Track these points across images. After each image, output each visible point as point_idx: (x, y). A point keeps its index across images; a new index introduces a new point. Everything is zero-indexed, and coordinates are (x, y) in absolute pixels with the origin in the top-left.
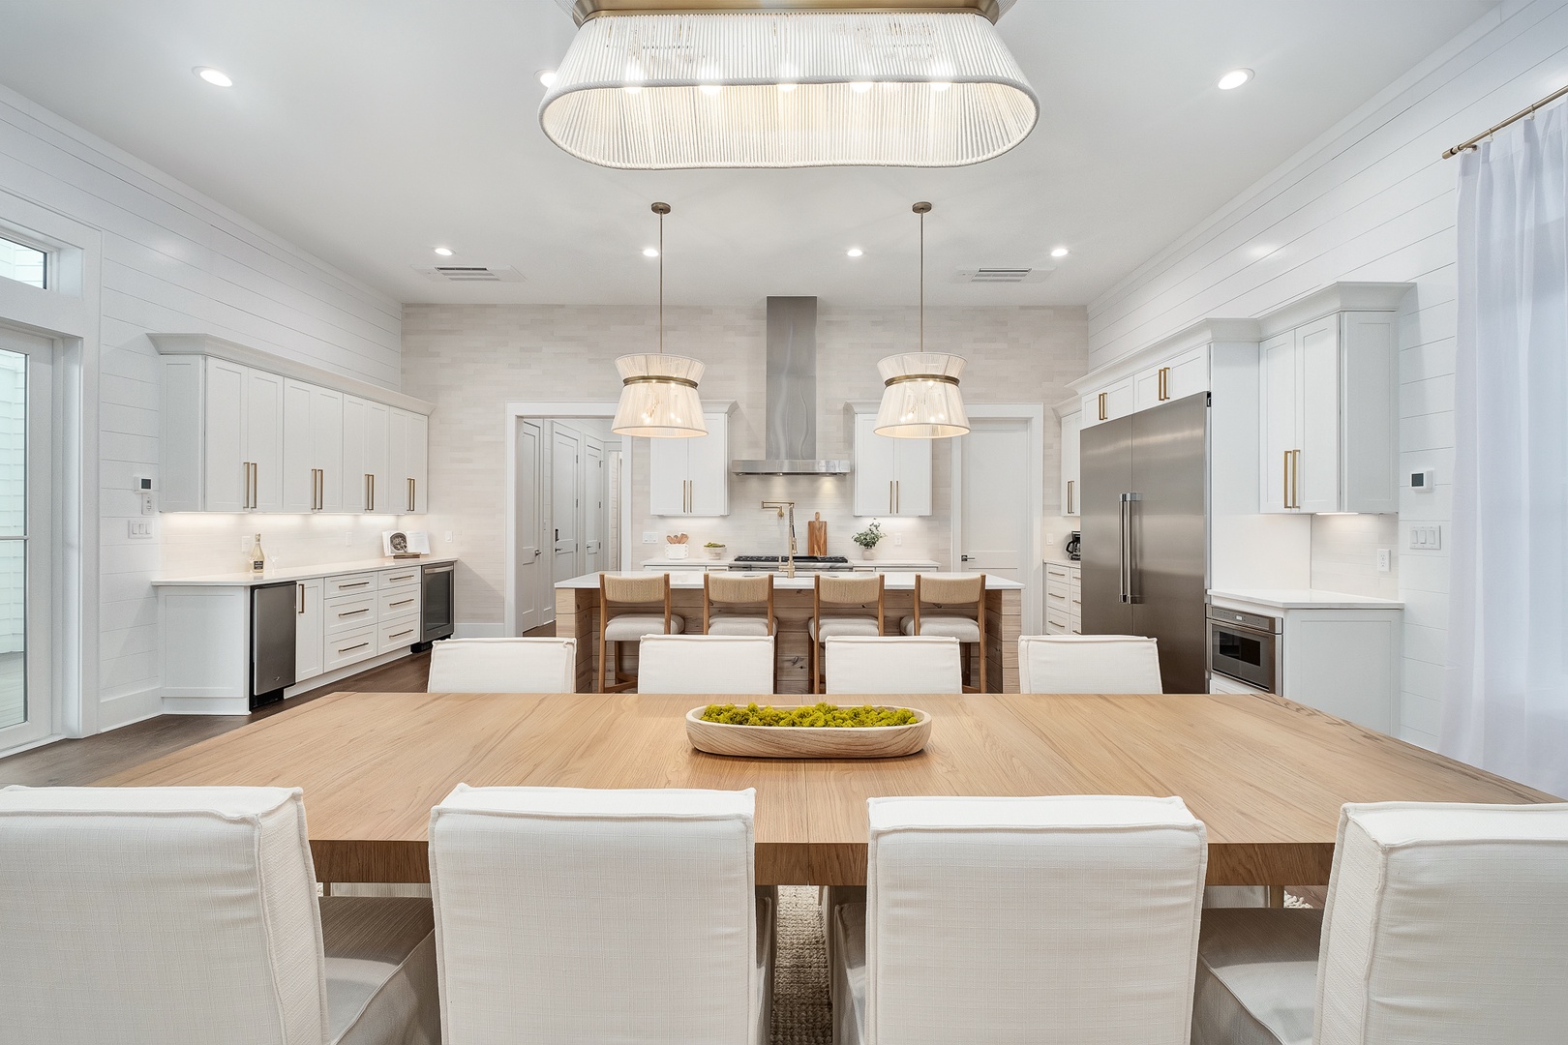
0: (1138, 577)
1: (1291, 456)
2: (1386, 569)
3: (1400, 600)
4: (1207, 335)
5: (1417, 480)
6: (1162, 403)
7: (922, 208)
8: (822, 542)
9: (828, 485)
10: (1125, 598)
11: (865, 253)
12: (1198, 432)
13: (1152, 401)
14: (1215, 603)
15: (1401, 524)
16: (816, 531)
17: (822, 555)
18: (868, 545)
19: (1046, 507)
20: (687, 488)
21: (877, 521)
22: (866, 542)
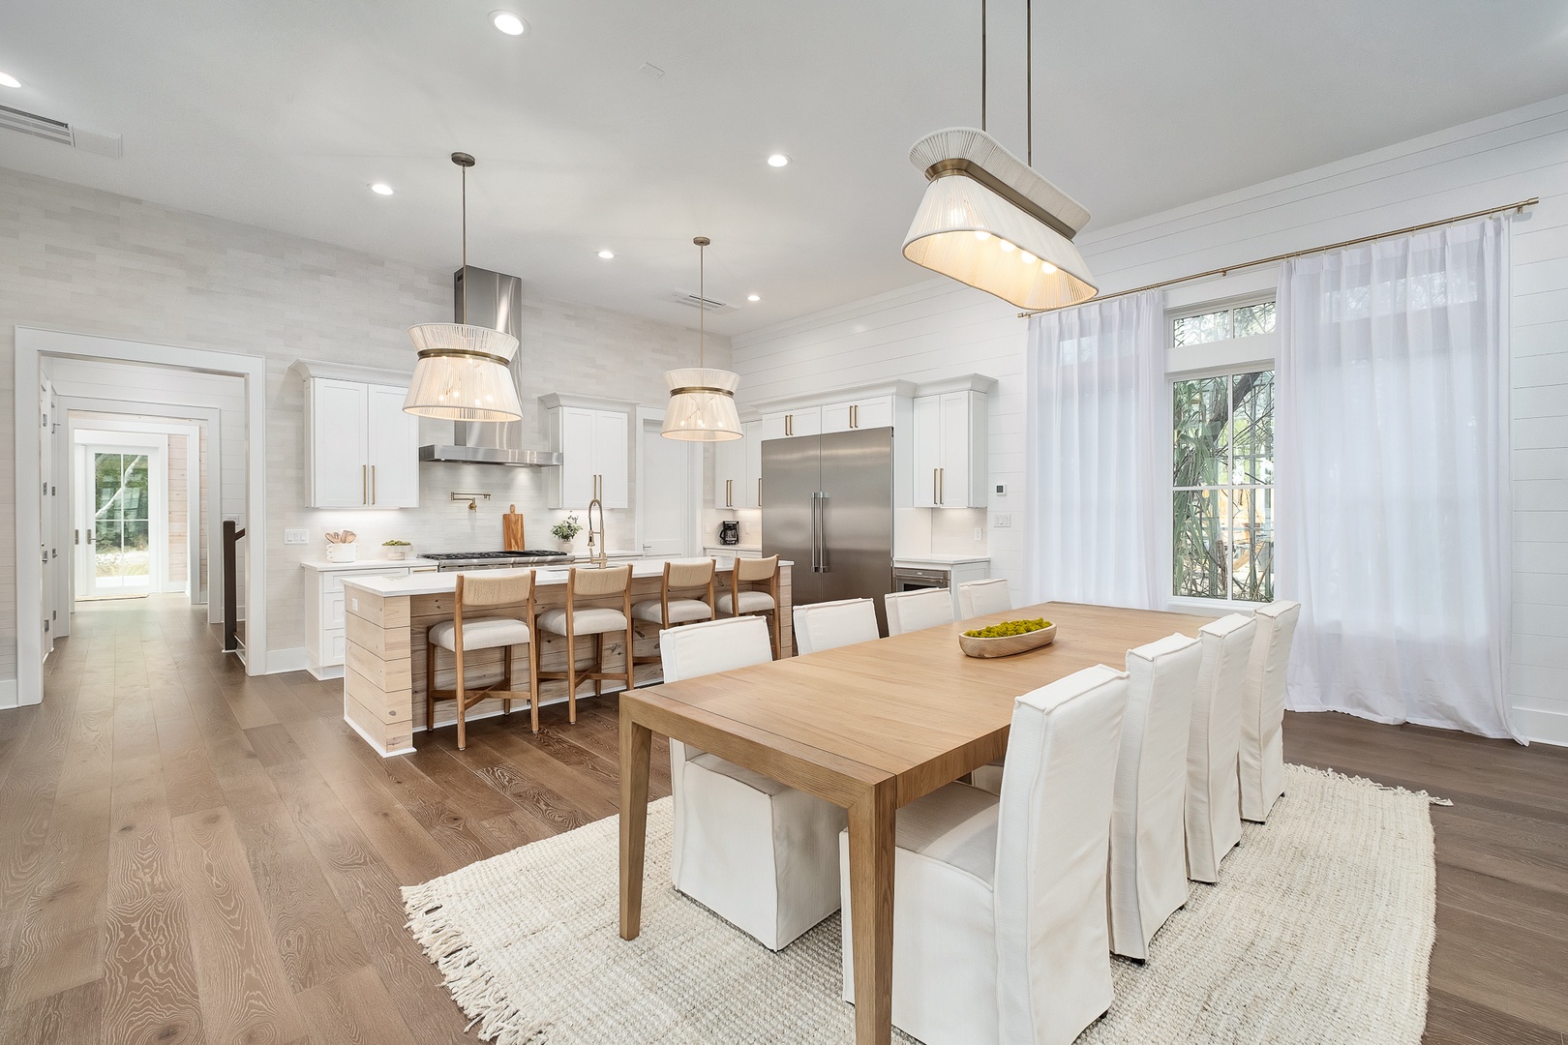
0: (827, 552)
1: (938, 475)
2: (980, 538)
3: (988, 556)
4: (894, 390)
5: (1000, 489)
6: (851, 429)
7: (702, 242)
8: (519, 536)
9: (523, 477)
10: (817, 569)
11: (615, 256)
12: (886, 449)
13: (844, 426)
14: (896, 565)
15: (988, 513)
16: (512, 524)
17: (520, 550)
18: (566, 537)
19: (705, 501)
20: (369, 474)
21: (574, 514)
22: (565, 534)
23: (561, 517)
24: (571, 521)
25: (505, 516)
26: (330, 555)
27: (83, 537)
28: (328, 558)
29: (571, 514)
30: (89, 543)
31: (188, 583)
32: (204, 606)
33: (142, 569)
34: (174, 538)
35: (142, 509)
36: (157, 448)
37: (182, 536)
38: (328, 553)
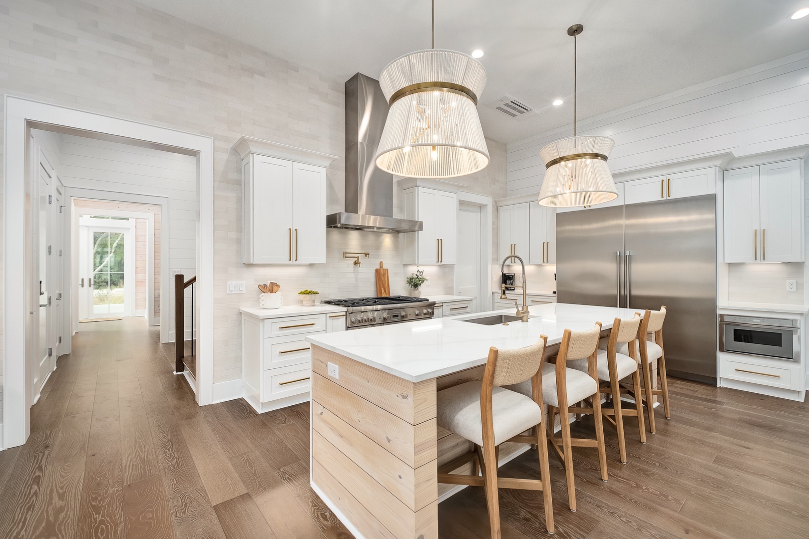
1: (760, 235)
4: (718, 162)
6: (662, 199)
8: (386, 285)
9: (387, 239)
16: (381, 276)
17: (387, 296)
18: (416, 286)
19: (493, 260)
20: (293, 236)
21: (421, 268)
22: (415, 283)
23: (412, 270)
24: (418, 274)
25: (377, 270)
26: (262, 303)
27: (86, 283)
28: (261, 305)
29: (418, 268)
30: (90, 286)
31: (147, 311)
32: (157, 328)
33: (120, 300)
34: (139, 283)
35: (120, 265)
36: (129, 229)
37: (143, 282)
38: (261, 301)
